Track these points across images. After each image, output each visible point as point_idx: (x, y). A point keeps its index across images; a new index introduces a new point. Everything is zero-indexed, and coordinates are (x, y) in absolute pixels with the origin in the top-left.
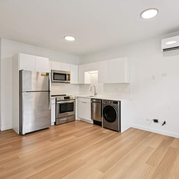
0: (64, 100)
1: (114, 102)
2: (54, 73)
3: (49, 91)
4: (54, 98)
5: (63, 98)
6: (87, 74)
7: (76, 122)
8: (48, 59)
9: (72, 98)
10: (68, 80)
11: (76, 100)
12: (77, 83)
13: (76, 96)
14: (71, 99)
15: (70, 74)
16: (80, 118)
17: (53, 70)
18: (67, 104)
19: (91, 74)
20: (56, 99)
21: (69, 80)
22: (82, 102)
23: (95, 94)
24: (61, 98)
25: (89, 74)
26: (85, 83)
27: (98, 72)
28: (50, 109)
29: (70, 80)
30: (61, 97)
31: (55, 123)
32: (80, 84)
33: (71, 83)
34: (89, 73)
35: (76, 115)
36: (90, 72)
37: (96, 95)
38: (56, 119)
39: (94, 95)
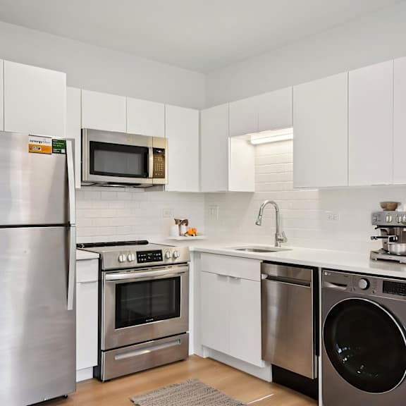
0: (136, 264)
1: (385, 282)
2: (91, 143)
3: (67, 225)
4: (92, 255)
5: (133, 257)
6: (238, 146)
7: (190, 365)
8: (63, 76)
9: (174, 257)
10: (154, 177)
11: (191, 264)
12: (196, 190)
13: (192, 248)
14: (170, 261)
15: (163, 150)
16: (209, 349)
17: (90, 131)
18: (151, 282)
19: (255, 145)
20: (100, 261)
21: (160, 174)
22: (219, 275)
23: (279, 240)
24: (123, 258)
25: (249, 149)
26: (231, 188)
27: (291, 137)
28: (70, 307)
29: (163, 177)
30: (121, 253)
31: (97, 371)
32: (207, 195)
33: (168, 188)
34: (249, 142)
35: (191, 332)
36: (256, 138)
37: (283, 246)
38: (100, 351)
39: (272, 246)
